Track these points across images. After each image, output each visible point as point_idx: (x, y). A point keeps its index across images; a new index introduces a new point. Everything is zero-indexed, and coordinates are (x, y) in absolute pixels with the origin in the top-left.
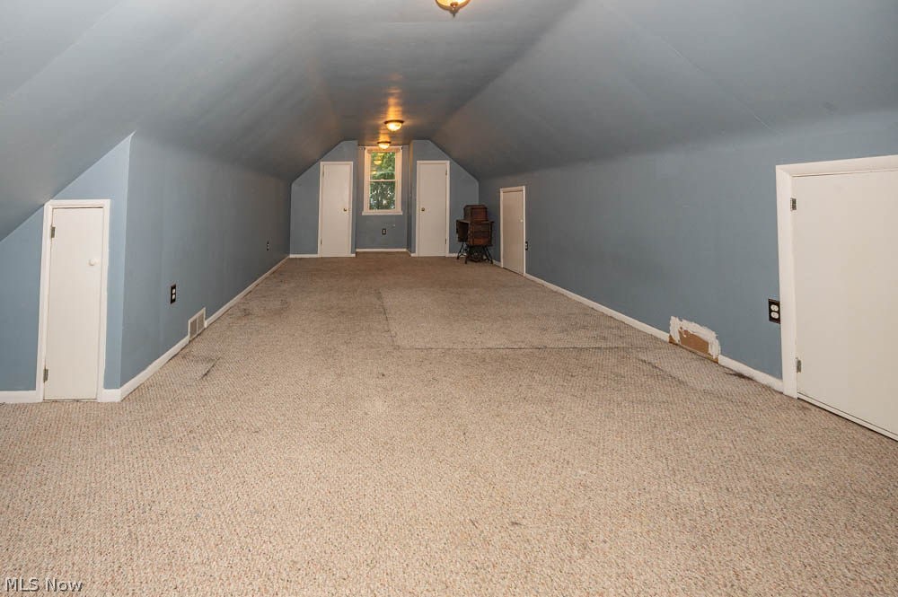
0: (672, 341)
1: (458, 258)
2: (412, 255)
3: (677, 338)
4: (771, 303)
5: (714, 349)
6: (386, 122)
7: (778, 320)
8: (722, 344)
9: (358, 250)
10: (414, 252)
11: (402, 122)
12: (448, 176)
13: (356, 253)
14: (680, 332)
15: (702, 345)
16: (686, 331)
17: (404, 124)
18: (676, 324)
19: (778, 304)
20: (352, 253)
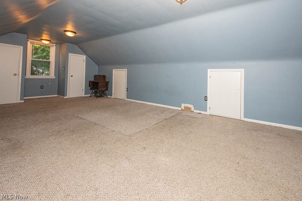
0: (182, 110)
1: (90, 96)
2: (65, 97)
3: (183, 109)
4: (205, 97)
5: (192, 110)
6: (65, 31)
7: (207, 100)
8: (194, 108)
9: (25, 98)
10: (66, 96)
11: (75, 33)
12: (85, 62)
13: (24, 100)
14: (184, 107)
15: (190, 109)
16: (186, 106)
17: (76, 34)
18: (183, 106)
19: (207, 97)
20: (21, 100)
